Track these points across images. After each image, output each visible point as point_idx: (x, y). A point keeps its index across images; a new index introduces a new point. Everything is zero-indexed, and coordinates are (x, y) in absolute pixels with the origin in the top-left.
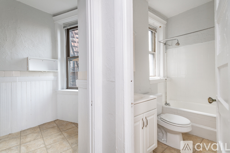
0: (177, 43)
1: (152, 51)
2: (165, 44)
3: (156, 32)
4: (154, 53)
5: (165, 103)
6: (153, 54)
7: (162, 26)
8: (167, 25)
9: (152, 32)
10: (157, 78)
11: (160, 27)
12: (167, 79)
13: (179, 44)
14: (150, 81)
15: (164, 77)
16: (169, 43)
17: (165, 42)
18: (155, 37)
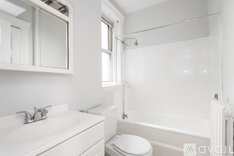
0: (135, 43)
1: (109, 50)
2: (123, 42)
3: (113, 27)
4: (110, 52)
5: (123, 114)
6: (110, 54)
7: (120, 21)
8: (125, 21)
9: (108, 26)
10: (113, 84)
11: (118, 22)
12: (125, 84)
13: (137, 44)
14: (102, 88)
15: (122, 82)
16: (128, 42)
17: (123, 40)
18: (112, 33)
